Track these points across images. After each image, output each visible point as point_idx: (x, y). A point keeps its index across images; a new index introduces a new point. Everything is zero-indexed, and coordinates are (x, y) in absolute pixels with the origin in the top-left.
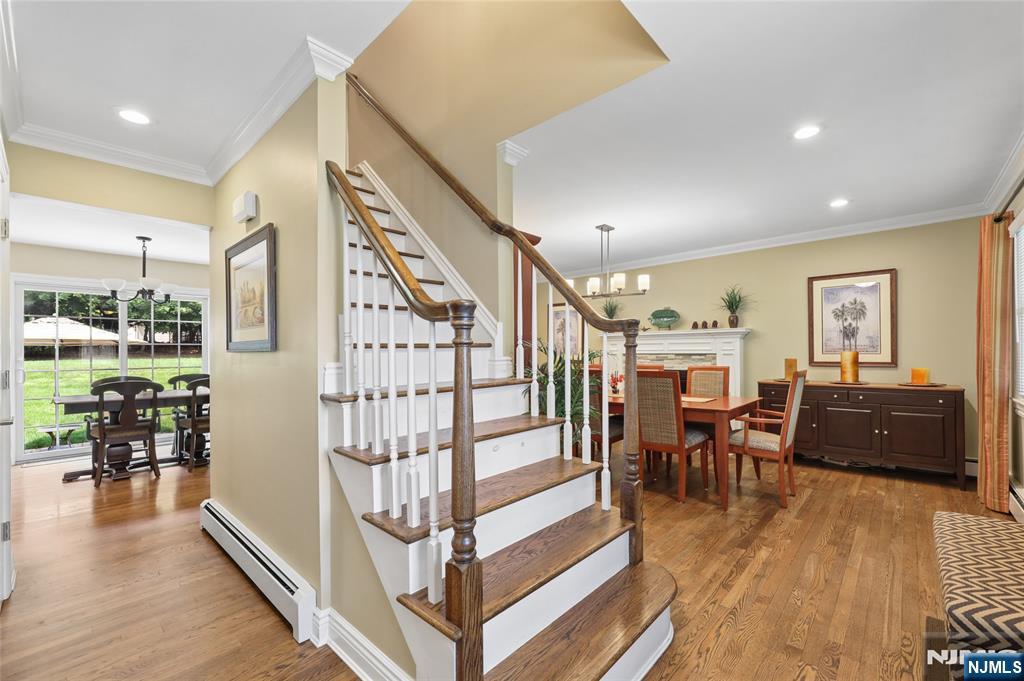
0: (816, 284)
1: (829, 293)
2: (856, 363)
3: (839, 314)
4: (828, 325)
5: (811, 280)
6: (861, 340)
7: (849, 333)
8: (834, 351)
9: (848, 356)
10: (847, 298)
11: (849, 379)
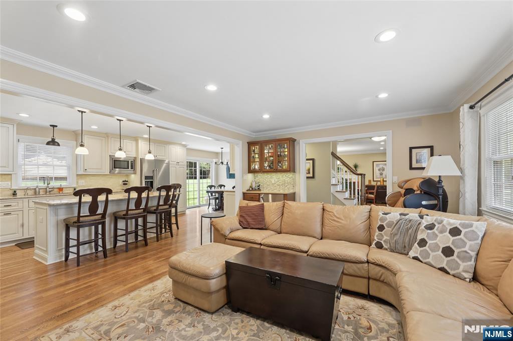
0: (374, 163)
1: (377, 165)
2: (383, 181)
3: (379, 170)
4: (377, 172)
5: (373, 162)
6: (384, 176)
7: (381, 174)
8: (378, 178)
9: (382, 179)
10: (381, 166)
11: (382, 184)
